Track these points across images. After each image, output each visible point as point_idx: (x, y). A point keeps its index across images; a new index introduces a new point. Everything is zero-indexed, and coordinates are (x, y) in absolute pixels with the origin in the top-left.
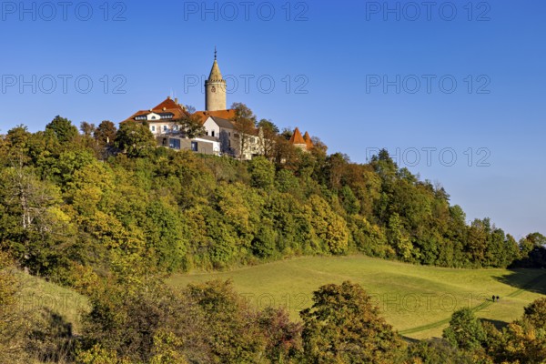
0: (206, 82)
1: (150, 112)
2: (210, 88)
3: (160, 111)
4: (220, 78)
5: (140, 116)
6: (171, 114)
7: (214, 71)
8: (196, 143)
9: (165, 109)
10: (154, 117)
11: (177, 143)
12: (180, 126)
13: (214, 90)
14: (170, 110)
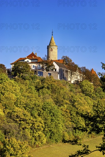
0: (48, 46)
1: (25, 59)
2: (50, 49)
3: (31, 58)
4: (55, 44)
5: (21, 61)
6: (36, 59)
7: (52, 41)
8: (50, 74)
9: (33, 57)
10: (28, 61)
11: (41, 73)
12: (41, 66)
13: (52, 50)
14: (35, 58)
